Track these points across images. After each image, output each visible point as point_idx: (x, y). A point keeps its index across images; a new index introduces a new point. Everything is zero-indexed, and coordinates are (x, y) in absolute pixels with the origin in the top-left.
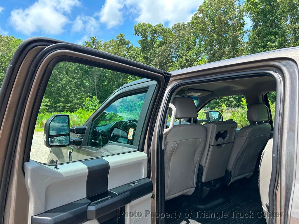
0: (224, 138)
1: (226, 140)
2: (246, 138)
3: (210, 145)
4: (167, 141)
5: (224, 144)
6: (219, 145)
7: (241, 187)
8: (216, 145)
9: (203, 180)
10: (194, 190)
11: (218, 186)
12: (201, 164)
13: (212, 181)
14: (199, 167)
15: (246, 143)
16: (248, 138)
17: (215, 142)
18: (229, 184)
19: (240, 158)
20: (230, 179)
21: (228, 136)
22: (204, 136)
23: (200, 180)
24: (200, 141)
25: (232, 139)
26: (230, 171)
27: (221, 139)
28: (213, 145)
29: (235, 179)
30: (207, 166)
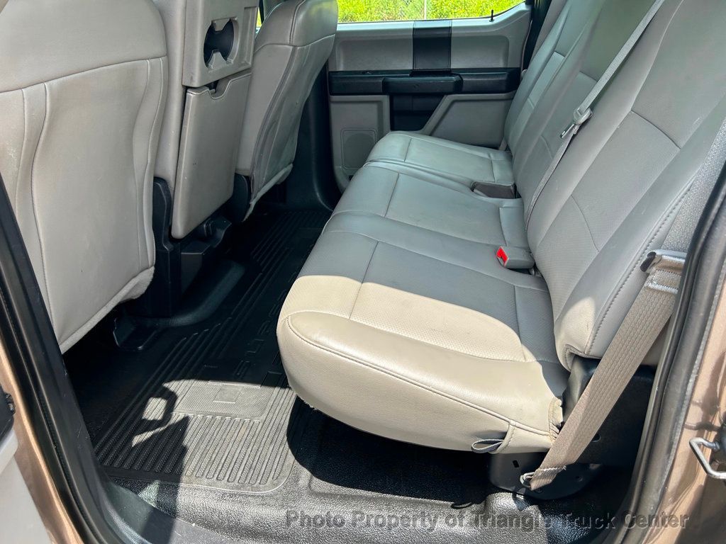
0: (225, 55)
1: (232, 60)
2: (291, 48)
3: (186, 88)
5: (228, 78)
6: (214, 86)
7: (265, 214)
8: (206, 86)
9: (179, 228)
10: (152, 277)
11: (221, 234)
12: (160, 174)
13: (203, 223)
14: (155, 187)
15: (294, 65)
16: (298, 48)
17: (203, 75)
18: (246, 217)
19: (274, 125)
20: (249, 199)
21: (236, 45)
22: (159, 49)
23: (165, 233)
24: (149, 69)
25: (245, 59)
26: (247, 175)
27: (217, 56)
28: (196, 84)
29: (260, 195)
30: (184, 177)
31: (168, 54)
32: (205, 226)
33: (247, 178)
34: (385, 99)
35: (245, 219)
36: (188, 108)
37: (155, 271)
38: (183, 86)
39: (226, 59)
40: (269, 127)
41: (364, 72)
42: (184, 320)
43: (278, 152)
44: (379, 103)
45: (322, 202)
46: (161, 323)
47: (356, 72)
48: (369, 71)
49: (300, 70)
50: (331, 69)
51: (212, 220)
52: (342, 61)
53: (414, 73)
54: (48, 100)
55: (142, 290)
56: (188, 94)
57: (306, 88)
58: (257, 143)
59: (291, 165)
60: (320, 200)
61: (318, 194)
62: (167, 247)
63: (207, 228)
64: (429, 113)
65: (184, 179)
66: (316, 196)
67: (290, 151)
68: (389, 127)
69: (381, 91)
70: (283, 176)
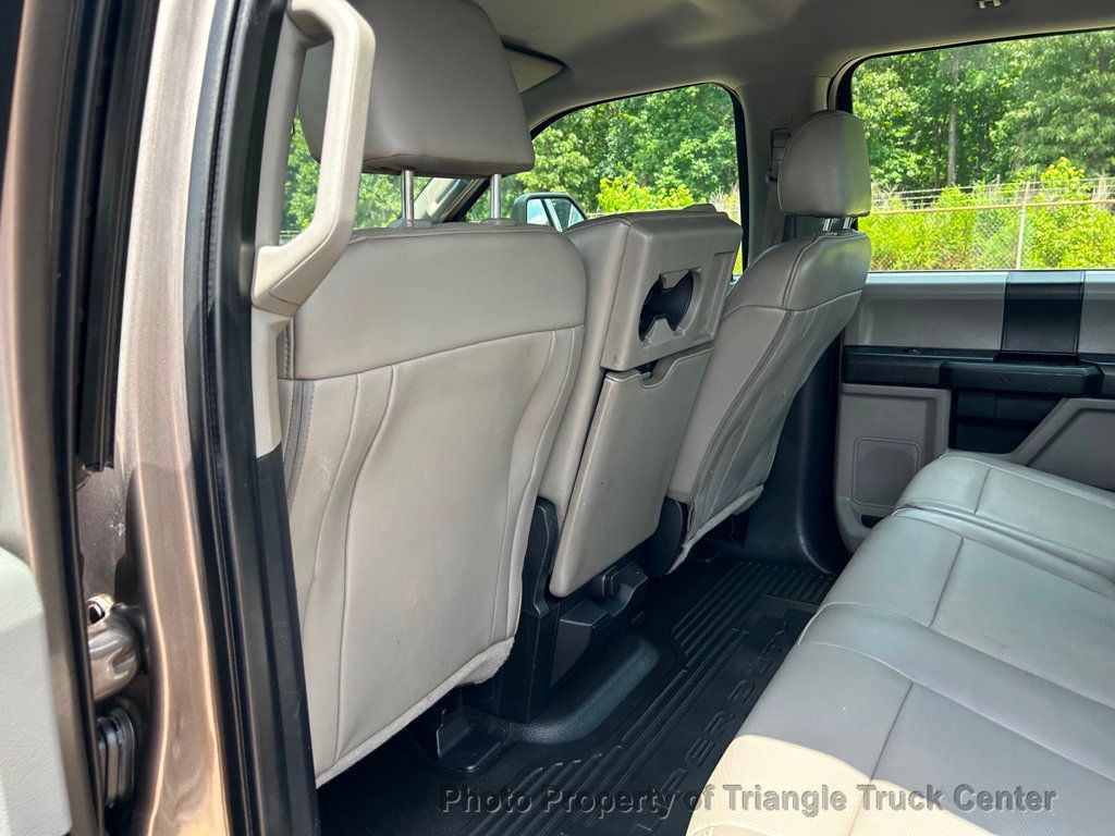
0: (674, 323)
1: (683, 330)
2: (783, 313)
3: (605, 372)
4: (302, 373)
5: (673, 357)
6: (649, 369)
7: (708, 561)
8: (636, 368)
9: (562, 581)
10: (508, 653)
11: (627, 594)
12: (546, 493)
13: (602, 573)
14: (537, 512)
15: (784, 342)
16: (796, 313)
17: (633, 351)
18: (674, 567)
19: (740, 427)
20: (683, 539)
21: (694, 309)
22: (574, 315)
23: (540, 585)
24: (554, 346)
25: (706, 328)
26: (683, 500)
27: (660, 325)
28: (620, 367)
29: (701, 533)
30: (581, 502)
31: (585, 322)
32: (604, 578)
33: (685, 506)
34: (943, 397)
35: (671, 571)
36: (604, 401)
37: (514, 644)
38: (601, 368)
39: (674, 329)
40: (730, 430)
41: (907, 350)
42: (546, 733)
43: (741, 469)
44: (931, 401)
45: (807, 553)
46: (511, 728)
47: (892, 349)
48: (917, 349)
49: (795, 347)
50: (848, 342)
51: (617, 570)
52: (869, 330)
53: (1001, 356)
54: (393, 390)
55: (490, 672)
56: (606, 380)
57: (801, 371)
58: (708, 453)
59: (762, 487)
60: (805, 549)
61: (802, 540)
62: (540, 609)
63: (607, 582)
64: (1029, 426)
65: (580, 506)
66: (799, 542)
67: (763, 466)
68: (947, 442)
69: (937, 382)
70: (745, 503)
